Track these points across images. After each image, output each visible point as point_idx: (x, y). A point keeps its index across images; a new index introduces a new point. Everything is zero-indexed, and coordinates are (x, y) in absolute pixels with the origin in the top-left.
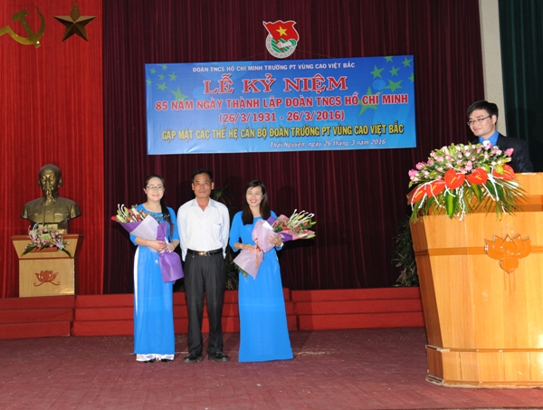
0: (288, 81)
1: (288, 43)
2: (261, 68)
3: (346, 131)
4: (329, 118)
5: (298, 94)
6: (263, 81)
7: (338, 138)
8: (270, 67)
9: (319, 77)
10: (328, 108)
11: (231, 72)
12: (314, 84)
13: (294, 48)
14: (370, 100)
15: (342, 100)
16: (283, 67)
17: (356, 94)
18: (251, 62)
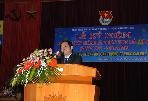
0: (107, 34)
1: (108, 20)
2: (97, 29)
3: (129, 54)
4: (123, 49)
5: (110, 39)
6: (97, 34)
7: (126, 57)
8: (100, 29)
9: (119, 33)
10: (123, 45)
11: (85, 31)
12: (117, 35)
13: (110, 21)
14: (140, 42)
15: (129, 42)
16: (106, 29)
17: (134, 39)
18: (93, 27)
